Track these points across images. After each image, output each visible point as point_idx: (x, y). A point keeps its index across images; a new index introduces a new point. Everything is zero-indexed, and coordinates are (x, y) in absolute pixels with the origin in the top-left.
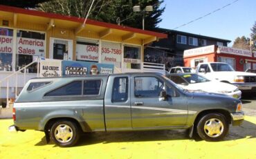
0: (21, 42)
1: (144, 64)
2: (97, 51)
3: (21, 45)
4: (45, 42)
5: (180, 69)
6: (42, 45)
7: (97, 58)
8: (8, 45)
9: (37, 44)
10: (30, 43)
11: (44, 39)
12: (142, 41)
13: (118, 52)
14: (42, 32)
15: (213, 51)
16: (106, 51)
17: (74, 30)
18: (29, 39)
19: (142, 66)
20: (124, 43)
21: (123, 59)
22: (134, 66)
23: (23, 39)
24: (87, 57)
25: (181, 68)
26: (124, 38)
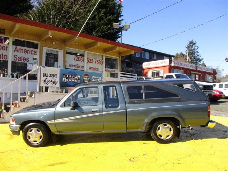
0: (16, 50)
1: (121, 74)
2: (83, 61)
3: (16, 53)
4: (38, 51)
5: (143, 79)
6: (35, 53)
7: (83, 67)
8: (4, 53)
9: (31, 53)
10: (25, 52)
11: (37, 48)
12: (119, 53)
13: (100, 63)
14: (35, 42)
15: (168, 64)
16: (90, 61)
17: (64, 41)
18: (24, 48)
19: (119, 75)
20: (105, 55)
21: (104, 68)
22: (113, 75)
23: (18, 47)
24: (75, 66)
25: (144, 77)
26: (105, 50)
